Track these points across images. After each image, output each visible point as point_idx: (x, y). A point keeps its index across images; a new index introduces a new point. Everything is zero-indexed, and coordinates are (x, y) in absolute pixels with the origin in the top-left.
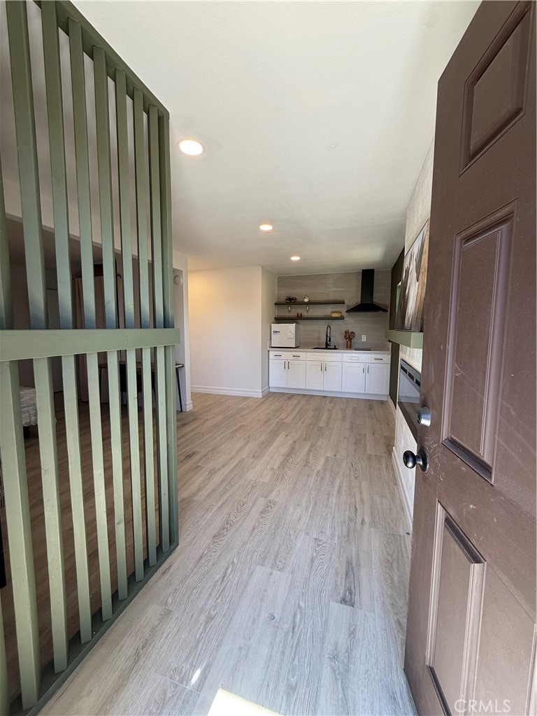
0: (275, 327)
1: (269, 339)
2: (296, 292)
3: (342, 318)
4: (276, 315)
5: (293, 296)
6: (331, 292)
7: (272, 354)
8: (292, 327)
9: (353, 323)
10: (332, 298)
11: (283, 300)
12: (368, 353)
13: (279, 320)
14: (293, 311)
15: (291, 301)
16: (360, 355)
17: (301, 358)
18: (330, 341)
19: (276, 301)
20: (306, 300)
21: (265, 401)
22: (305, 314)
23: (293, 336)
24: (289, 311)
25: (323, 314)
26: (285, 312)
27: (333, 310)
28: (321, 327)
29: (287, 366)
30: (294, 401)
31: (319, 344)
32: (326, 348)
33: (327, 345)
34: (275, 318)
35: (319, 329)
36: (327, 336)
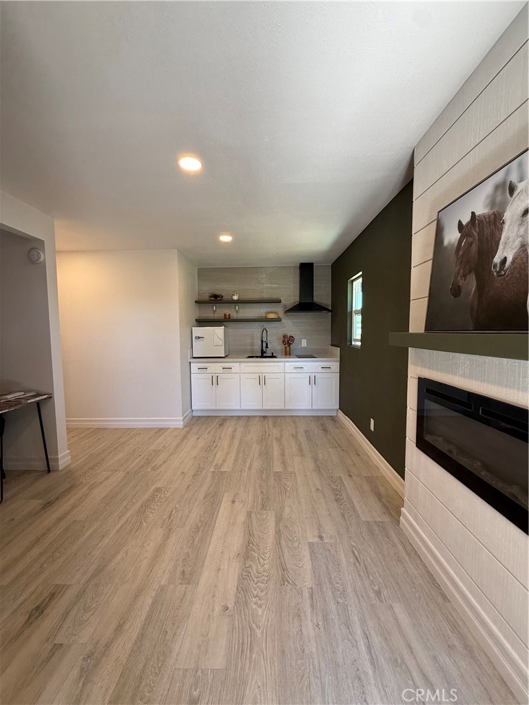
0: (198, 331)
1: (190, 347)
2: (223, 288)
3: (279, 320)
4: (197, 316)
5: (218, 293)
6: (265, 288)
7: (195, 366)
8: (219, 331)
9: (292, 326)
10: (265, 296)
11: (206, 297)
12: (313, 361)
13: (202, 322)
14: (220, 312)
15: (216, 299)
16: (304, 364)
17: (233, 371)
18: (267, 347)
19: (196, 298)
20: (235, 298)
21: (188, 432)
22: (234, 315)
23: (222, 343)
24: (214, 312)
25: (256, 315)
26: (209, 313)
27: (269, 310)
28: (255, 331)
29: (215, 381)
30: (228, 429)
31: (252, 351)
32: (262, 357)
33: (263, 352)
34: (196, 320)
35: (253, 334)
36: (262, 341)
